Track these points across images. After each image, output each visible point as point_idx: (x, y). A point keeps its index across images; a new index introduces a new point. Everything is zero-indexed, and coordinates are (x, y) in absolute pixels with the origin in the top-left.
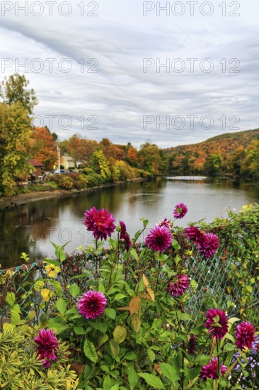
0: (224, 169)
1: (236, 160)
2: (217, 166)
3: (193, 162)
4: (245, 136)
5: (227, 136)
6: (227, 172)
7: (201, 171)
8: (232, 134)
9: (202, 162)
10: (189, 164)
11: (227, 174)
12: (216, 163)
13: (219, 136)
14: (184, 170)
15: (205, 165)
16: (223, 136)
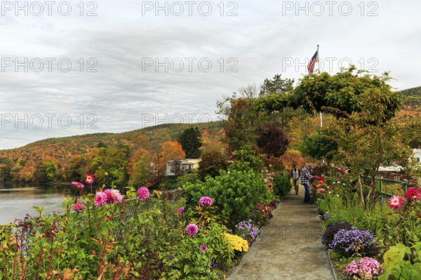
0: (59, 178)
1: (76, 168)
2: (51, 175)
3: (18, 170)
4: (72, 142)
5: (53, 141)
6: (63, 181)
7: (30, 181)
8: (58, 139)
9: (30, 170)
10: (11, 173)
11: (63, 183)
12: (49, 171)
13: (42, 141)
14: (5, 180)
15: (35, 175)
16: (47, 141)
